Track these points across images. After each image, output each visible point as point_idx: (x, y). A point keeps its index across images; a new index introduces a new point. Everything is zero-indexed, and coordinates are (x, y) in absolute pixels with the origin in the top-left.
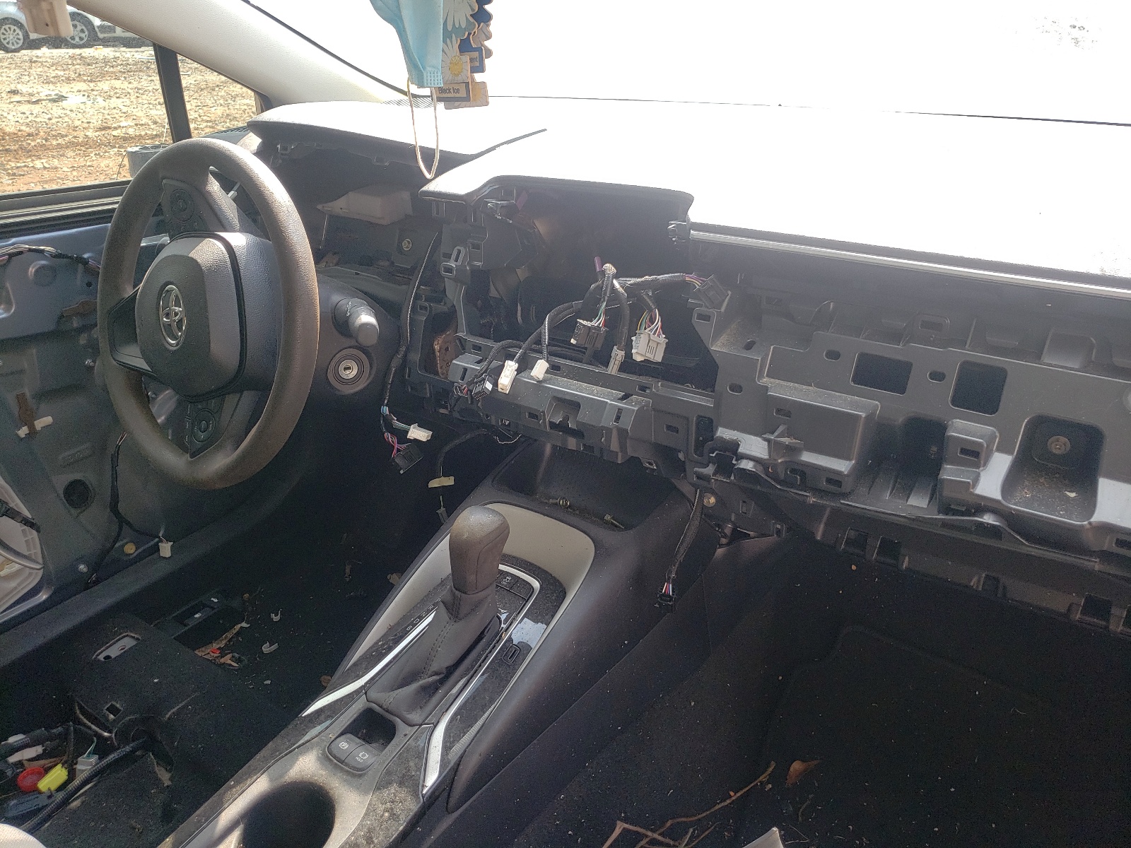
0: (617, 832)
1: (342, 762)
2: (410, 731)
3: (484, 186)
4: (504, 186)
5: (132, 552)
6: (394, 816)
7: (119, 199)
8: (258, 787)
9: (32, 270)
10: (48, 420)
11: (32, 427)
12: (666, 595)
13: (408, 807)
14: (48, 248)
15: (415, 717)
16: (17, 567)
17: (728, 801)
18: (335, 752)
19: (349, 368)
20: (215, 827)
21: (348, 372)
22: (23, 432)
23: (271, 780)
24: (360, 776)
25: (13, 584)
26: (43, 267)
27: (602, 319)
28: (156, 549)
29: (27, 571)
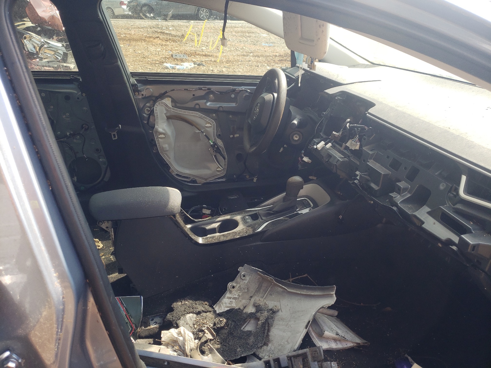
0: (305, 276)
1: (245, 220)
2: (261, 220)
3: (337, 93)
4: (343, 93)
5: (248, 178)
6: (246, 232)
7: (259, 80)
8: (228, 217)
9: (244, 95)
10: (238, 135)
11: (234, 136)
12: (340, 218)
13: (250, 232)
14: (249, 91)
15: (264, 218)
16: (221, 169)
17: (359, 305)
18: (245, 218)
19: (297, 137)
20: (216, 220)
21: (296, 138)
22: (231, 136)
23: (230, 217)
24: (246, 223)
25: (218, 173)
26: (247, 95)
27: (341, 133)
28: (253, 179)
29: (223, 172)
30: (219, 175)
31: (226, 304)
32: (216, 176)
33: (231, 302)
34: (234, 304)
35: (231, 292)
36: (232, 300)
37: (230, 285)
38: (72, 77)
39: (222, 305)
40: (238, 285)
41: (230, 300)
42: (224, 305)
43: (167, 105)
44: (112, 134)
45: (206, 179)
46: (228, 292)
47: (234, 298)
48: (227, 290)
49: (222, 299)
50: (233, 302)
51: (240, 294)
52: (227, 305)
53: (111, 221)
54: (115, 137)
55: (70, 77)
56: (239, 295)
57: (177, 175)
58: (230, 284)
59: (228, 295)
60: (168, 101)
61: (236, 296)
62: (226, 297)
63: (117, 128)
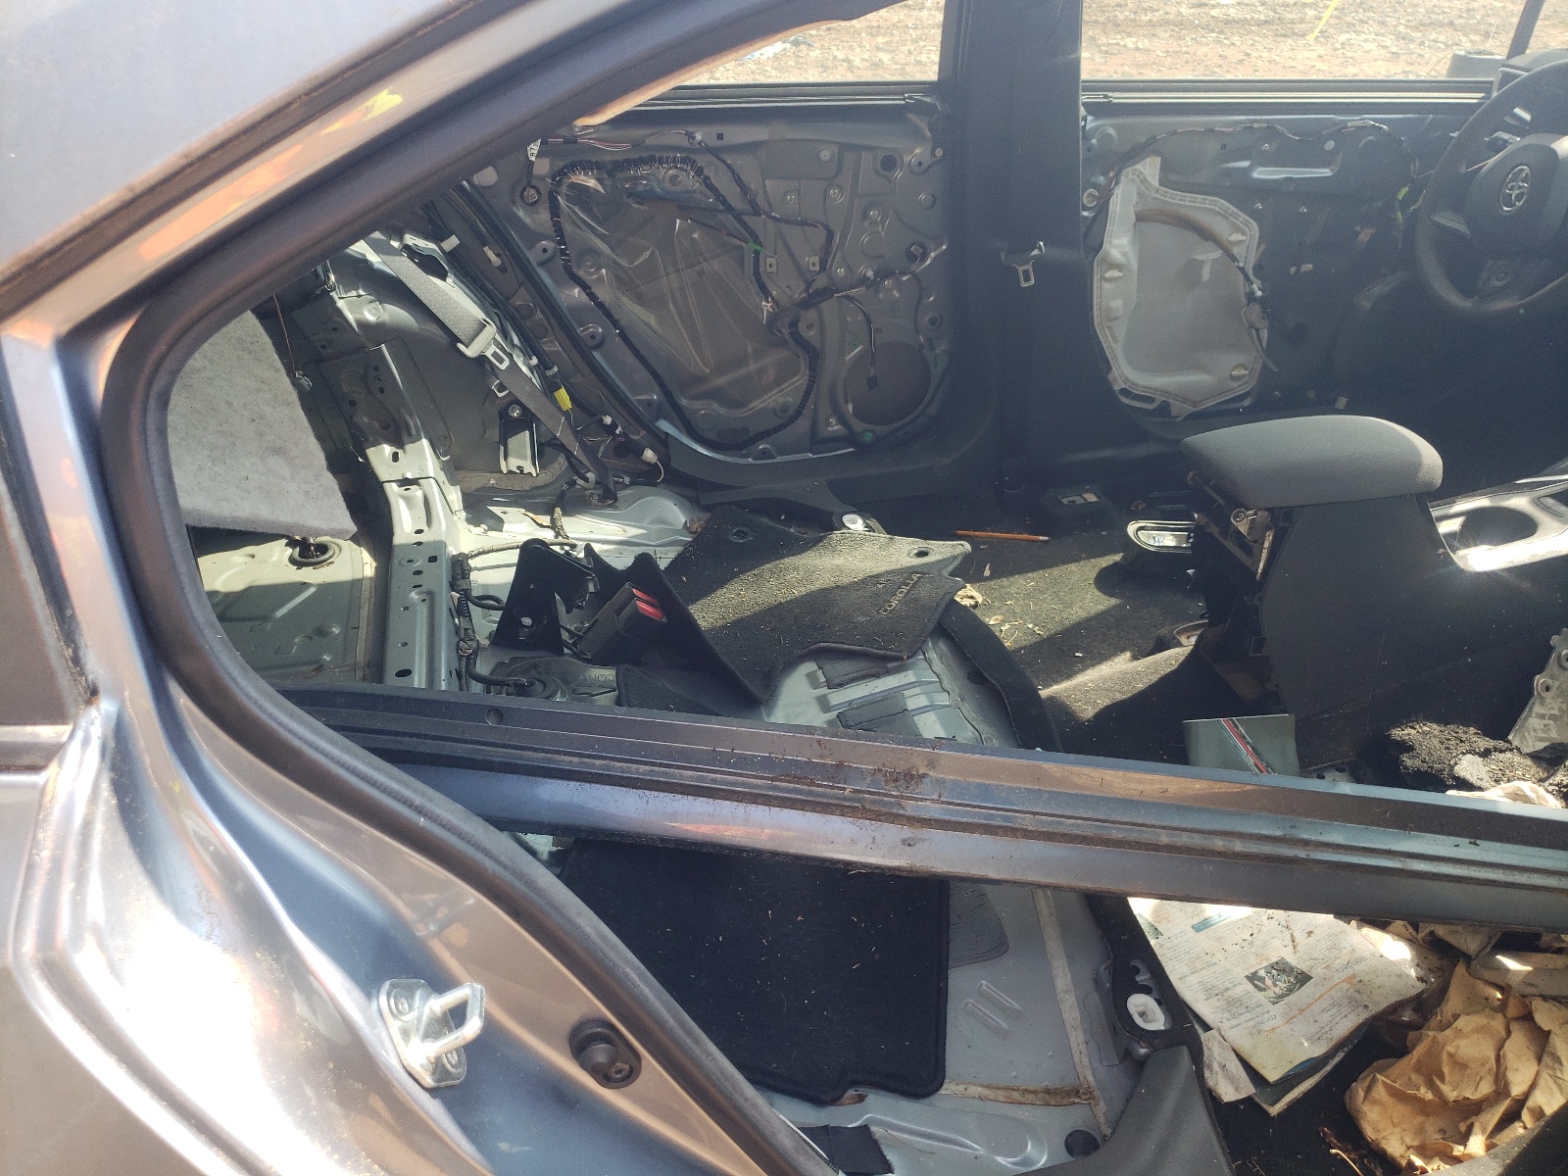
5: (1312, 397)
8: (1482, 502)
9: (1363, 142)
10: (1310, 266)
11: (1298, 269)
16: (1241, 373)
18: (1543, 502)
22: (1293, 270)
23: (1491, 502)
25: (1234, 385)
26: (1375, 142)
28: (1334, 401)
29: (1245, 380)
30: (1234, 389)
31: (1535, 730)
32: (1225, 392)
33: (1545, 726)
34: (1554, 732)
35: (1542, 701)
36: (1547, 722)
37: (1541, 681)
38: (910, 98)
39: (1526, 734)
40: (1557, 683)
41: (1544, 721)
42: (1532, 733)
43: (1144, 181)
44: (1021, 269)
45: (1195, 404)
46: (1538, 701)
47: (1553, 717)
48: (1531, 694)
49: (1526, 719)
50: (1551, 727)
51: (1564, 707)
52: (1539, 735)
53: (1267, 510)
54: (1027, 279)
55: (904, 99)
56: (1560, 709)
57: (1125, 392)
58: (1539, 680)
59: (1537, 709)
60: (1149, 168)
61: (1556, 712)
62: (1534, 715)
63: (1036, 252)
